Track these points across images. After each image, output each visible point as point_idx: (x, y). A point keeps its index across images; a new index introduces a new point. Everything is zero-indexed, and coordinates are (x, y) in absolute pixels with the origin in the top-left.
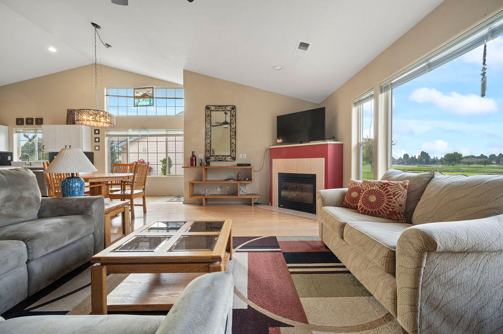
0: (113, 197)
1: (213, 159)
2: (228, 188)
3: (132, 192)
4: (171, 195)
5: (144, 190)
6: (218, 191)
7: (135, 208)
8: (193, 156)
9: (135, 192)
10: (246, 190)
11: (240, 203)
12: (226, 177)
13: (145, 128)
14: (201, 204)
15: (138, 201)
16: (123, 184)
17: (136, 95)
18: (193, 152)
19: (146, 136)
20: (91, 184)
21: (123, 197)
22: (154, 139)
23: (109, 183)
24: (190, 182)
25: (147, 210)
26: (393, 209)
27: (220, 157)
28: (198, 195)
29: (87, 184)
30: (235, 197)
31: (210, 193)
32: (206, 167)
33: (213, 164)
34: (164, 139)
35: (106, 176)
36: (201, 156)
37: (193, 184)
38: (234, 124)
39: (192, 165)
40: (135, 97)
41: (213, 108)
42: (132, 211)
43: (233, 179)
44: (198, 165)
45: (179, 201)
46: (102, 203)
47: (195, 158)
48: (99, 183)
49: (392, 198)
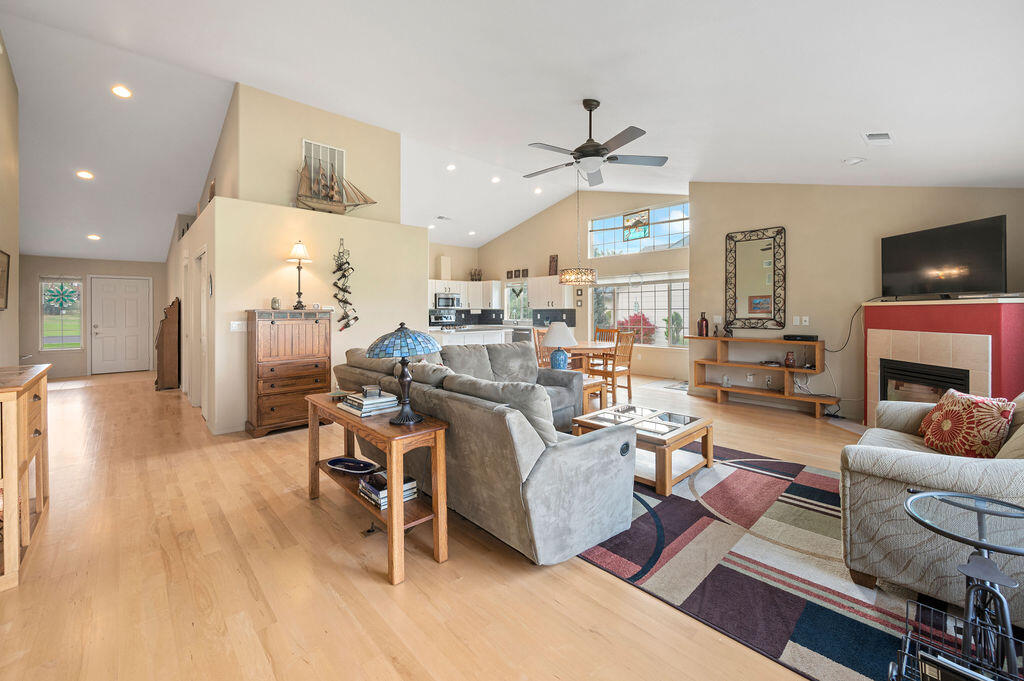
0: (594, 373)
1: (739, 324)
2: (767, 378)
3: (613, 368)
4: (674, 379)
5: (629, 367)
6: (750, 381)
7: (618, 390)
8: (703, 319)
9: (619, 368)
10: (808, 386)
11: (795, 408)
12: (764, 358)
13: (637, 273)
14: (715, 400)
15: (621, 381)
16: (606, 356)
17: (627, 224)
18: (703, 314)
19: (638, 283)
20: (573, 355)
21: (605, 374)
22: (651, 287)
23: (591, 355)
24: (696, 362)
25: (633, 395)
26: (970, 446)
27: (753, 321)
28: (711, 384)
29: (569, 355)
30: (777, 395)
31: (731, 383)
32: (726, 339)
33: (738, 333)
34: (665, 287)
35: (590, 347)
36: (717, 319)
37: (703, 366)
38: (783, 260)
39: (701, 334)
40: (625, 228)
41: (740, 237)
42: (613, 392)
43: (777, 363)
44: (711, 334)
45: (682, 389)
46: (581, 379)
47: (707, 322)
48: (581, 355)
49: (972, 429)
